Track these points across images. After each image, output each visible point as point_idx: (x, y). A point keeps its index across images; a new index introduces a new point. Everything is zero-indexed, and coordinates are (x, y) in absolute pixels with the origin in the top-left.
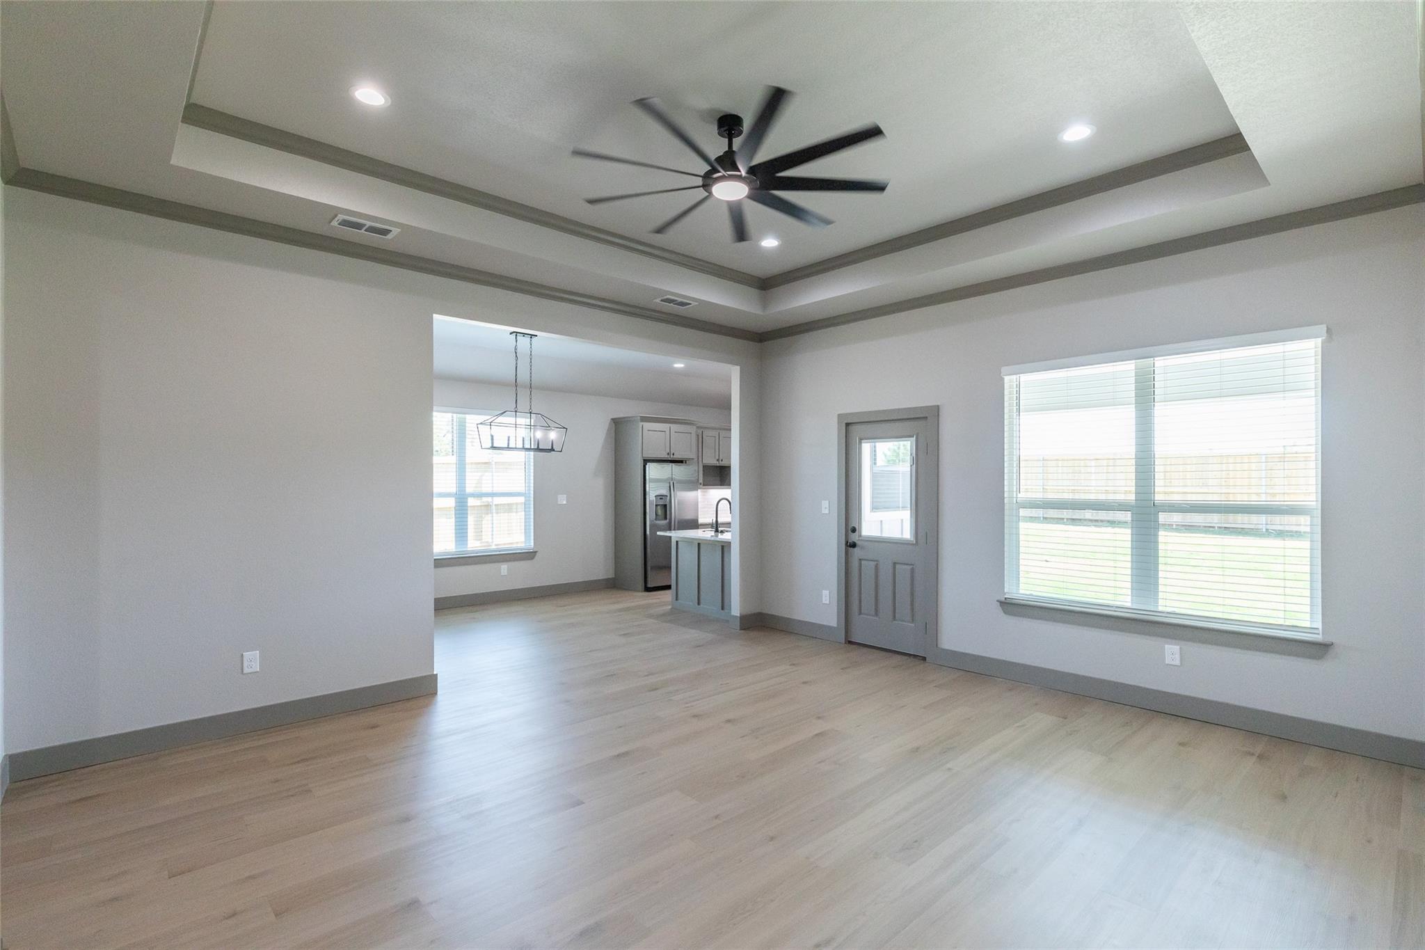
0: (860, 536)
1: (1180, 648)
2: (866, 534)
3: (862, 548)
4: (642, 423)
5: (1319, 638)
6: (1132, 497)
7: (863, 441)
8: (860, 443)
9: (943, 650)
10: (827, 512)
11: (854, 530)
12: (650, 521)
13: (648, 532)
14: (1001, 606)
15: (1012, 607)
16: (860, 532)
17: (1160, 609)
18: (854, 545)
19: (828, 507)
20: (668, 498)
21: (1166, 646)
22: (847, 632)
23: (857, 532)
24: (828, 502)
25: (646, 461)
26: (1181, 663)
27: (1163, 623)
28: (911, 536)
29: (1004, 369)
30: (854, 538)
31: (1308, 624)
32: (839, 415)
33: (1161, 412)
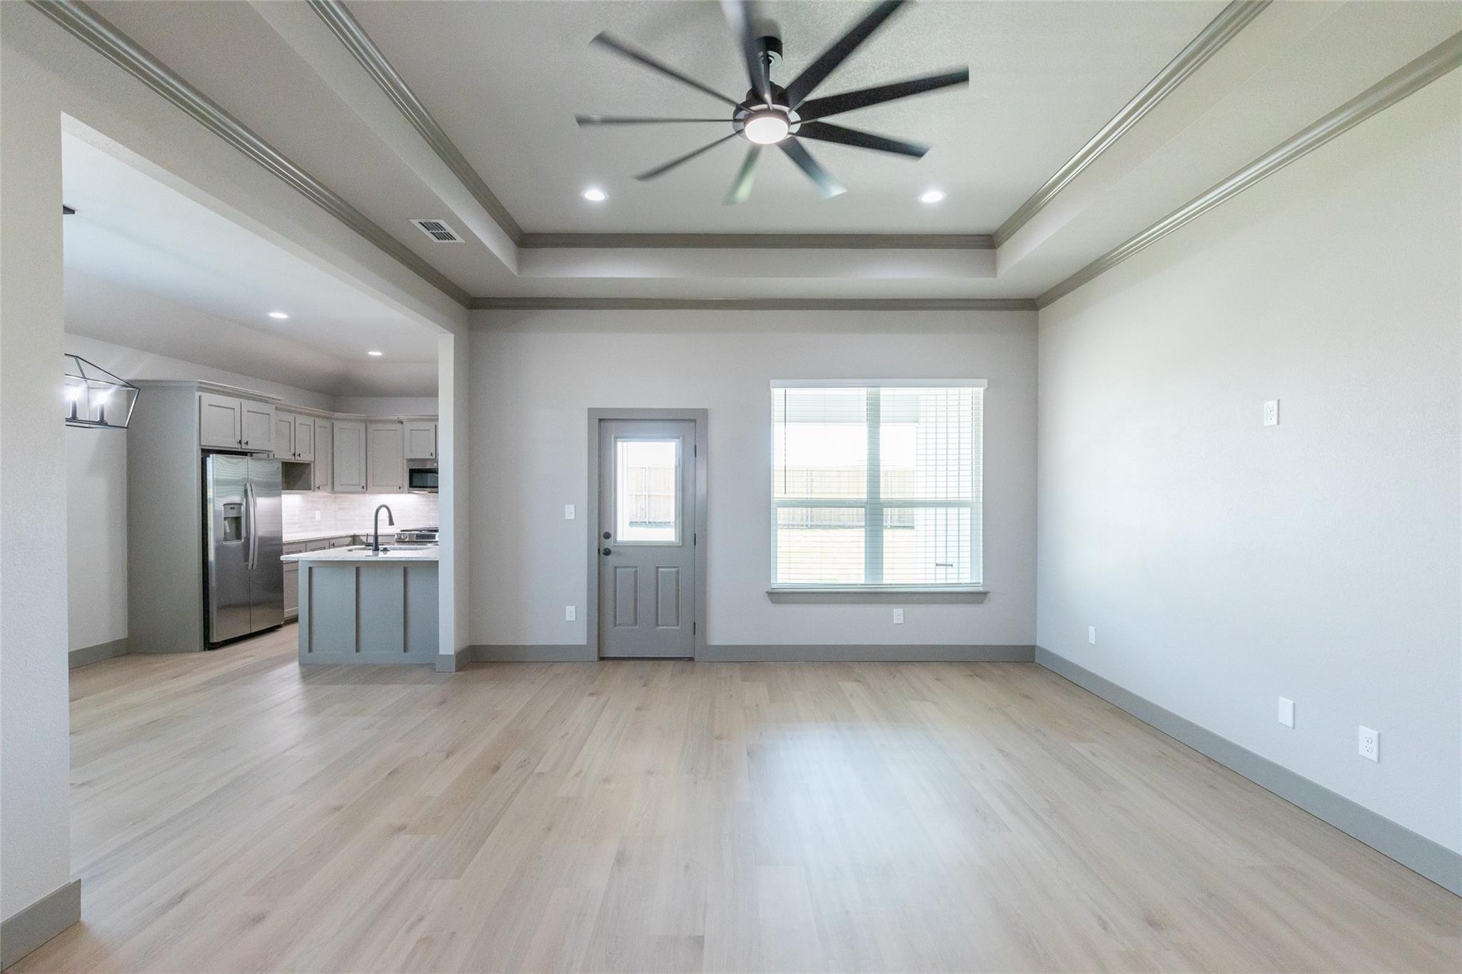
0: (615, 541)
1: (904, 611)
2: (626, 539)
3: (618, 554)
4: (200, 393)
5: (981, 589)
6: (864, 496)
7: (618, 440)
8: (615, 442)
9: (713, 646)
10: (572, 517)
11: (607, 536)
12: (217, 541)
13: (212, 557)
14: (768, 596)
15: (778, 597)
16: (615, 538)
17: (885, 582)
18: (607, 552)
19: (573, 511)
20: (243, 508)
21: (895, 610)
22: (599, 649)
23: (612, 538)
24: (573, 506)
25: (206, 452)
26: (904, 622)
27: (891, 593)
28: (676, 538)
29: (772, 382)
30: (608, 544)
31: (969, 581)
32: (589, 409)
33: (884, 429)
